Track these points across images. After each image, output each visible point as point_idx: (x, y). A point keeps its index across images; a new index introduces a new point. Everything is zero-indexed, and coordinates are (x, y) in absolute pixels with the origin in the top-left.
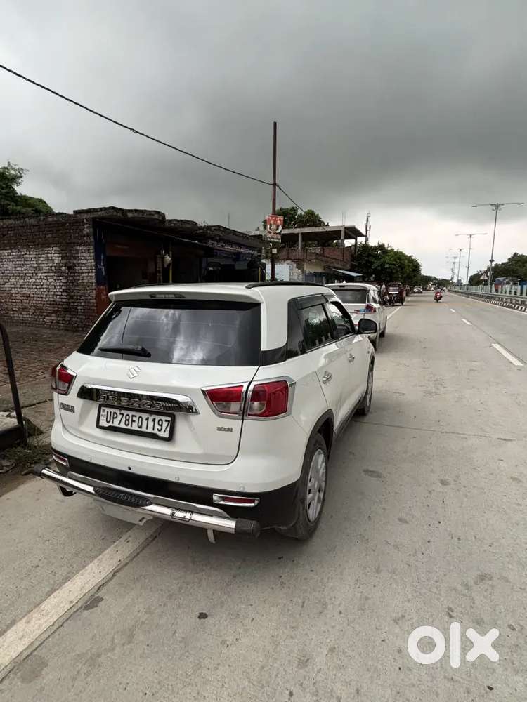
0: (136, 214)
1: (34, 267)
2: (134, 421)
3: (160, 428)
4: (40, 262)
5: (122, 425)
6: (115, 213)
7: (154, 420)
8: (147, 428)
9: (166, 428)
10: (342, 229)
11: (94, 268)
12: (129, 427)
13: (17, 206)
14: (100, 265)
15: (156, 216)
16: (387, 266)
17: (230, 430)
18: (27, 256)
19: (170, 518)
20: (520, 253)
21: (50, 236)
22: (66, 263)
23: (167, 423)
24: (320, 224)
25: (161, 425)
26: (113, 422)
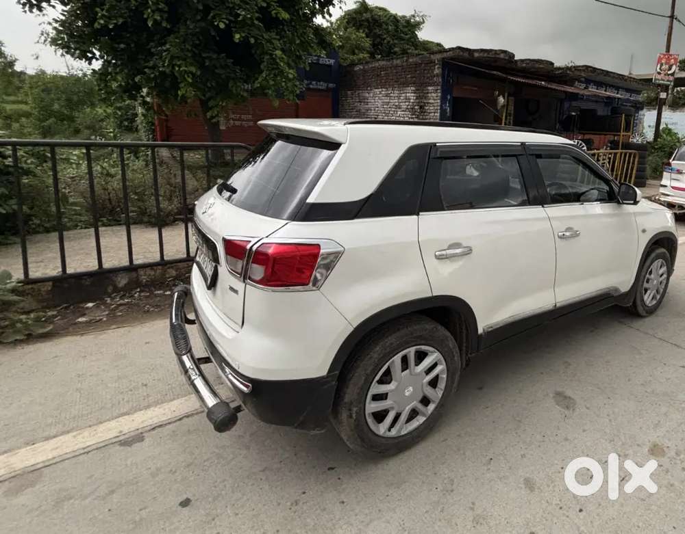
0: (481, 54)
1: (396, 106)
4: (400, 101)
6: (461, 53)
11: (439, 108)
13: (416, 49)
14: (446, 106)
15: (502, 56)
17: (236, 292)
18: (392, 95)
21: (409, 76)
22: (419, 102)
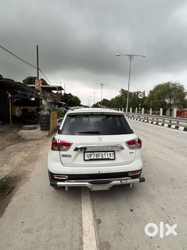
2: (100, 156)
3: (110, 156)
5: (95, 158)
7: (108, 154)
8: (105, 157)
9: (113, 156)
10: (57, 87)
12: (98, 158)
16: (73, 101)
17: (133, 153)
19: (121, 184)
20: (105, 98)
23: (113, 154)
24: (46, 84)
25: (111, 155)
26: (91, 158)
